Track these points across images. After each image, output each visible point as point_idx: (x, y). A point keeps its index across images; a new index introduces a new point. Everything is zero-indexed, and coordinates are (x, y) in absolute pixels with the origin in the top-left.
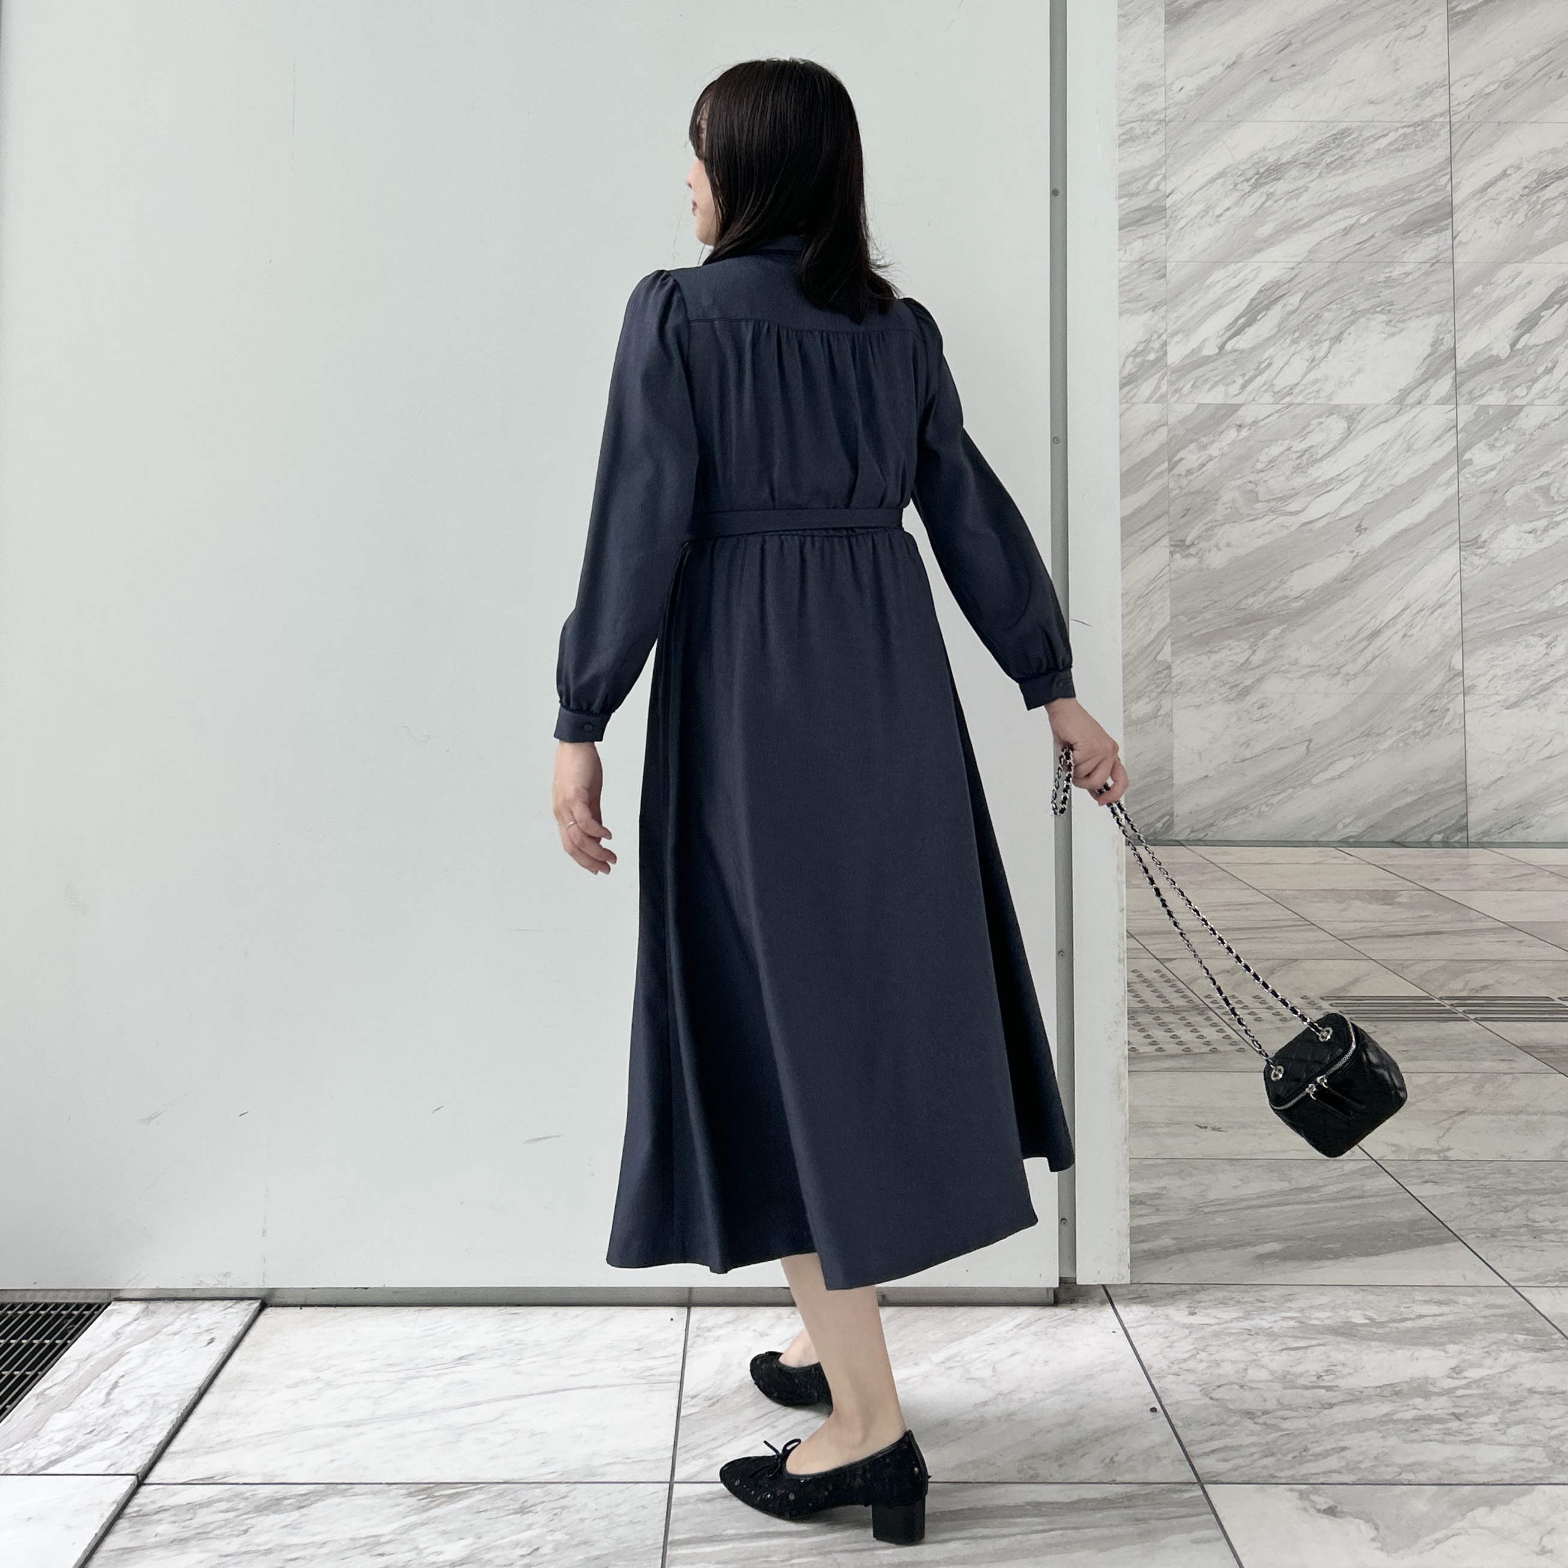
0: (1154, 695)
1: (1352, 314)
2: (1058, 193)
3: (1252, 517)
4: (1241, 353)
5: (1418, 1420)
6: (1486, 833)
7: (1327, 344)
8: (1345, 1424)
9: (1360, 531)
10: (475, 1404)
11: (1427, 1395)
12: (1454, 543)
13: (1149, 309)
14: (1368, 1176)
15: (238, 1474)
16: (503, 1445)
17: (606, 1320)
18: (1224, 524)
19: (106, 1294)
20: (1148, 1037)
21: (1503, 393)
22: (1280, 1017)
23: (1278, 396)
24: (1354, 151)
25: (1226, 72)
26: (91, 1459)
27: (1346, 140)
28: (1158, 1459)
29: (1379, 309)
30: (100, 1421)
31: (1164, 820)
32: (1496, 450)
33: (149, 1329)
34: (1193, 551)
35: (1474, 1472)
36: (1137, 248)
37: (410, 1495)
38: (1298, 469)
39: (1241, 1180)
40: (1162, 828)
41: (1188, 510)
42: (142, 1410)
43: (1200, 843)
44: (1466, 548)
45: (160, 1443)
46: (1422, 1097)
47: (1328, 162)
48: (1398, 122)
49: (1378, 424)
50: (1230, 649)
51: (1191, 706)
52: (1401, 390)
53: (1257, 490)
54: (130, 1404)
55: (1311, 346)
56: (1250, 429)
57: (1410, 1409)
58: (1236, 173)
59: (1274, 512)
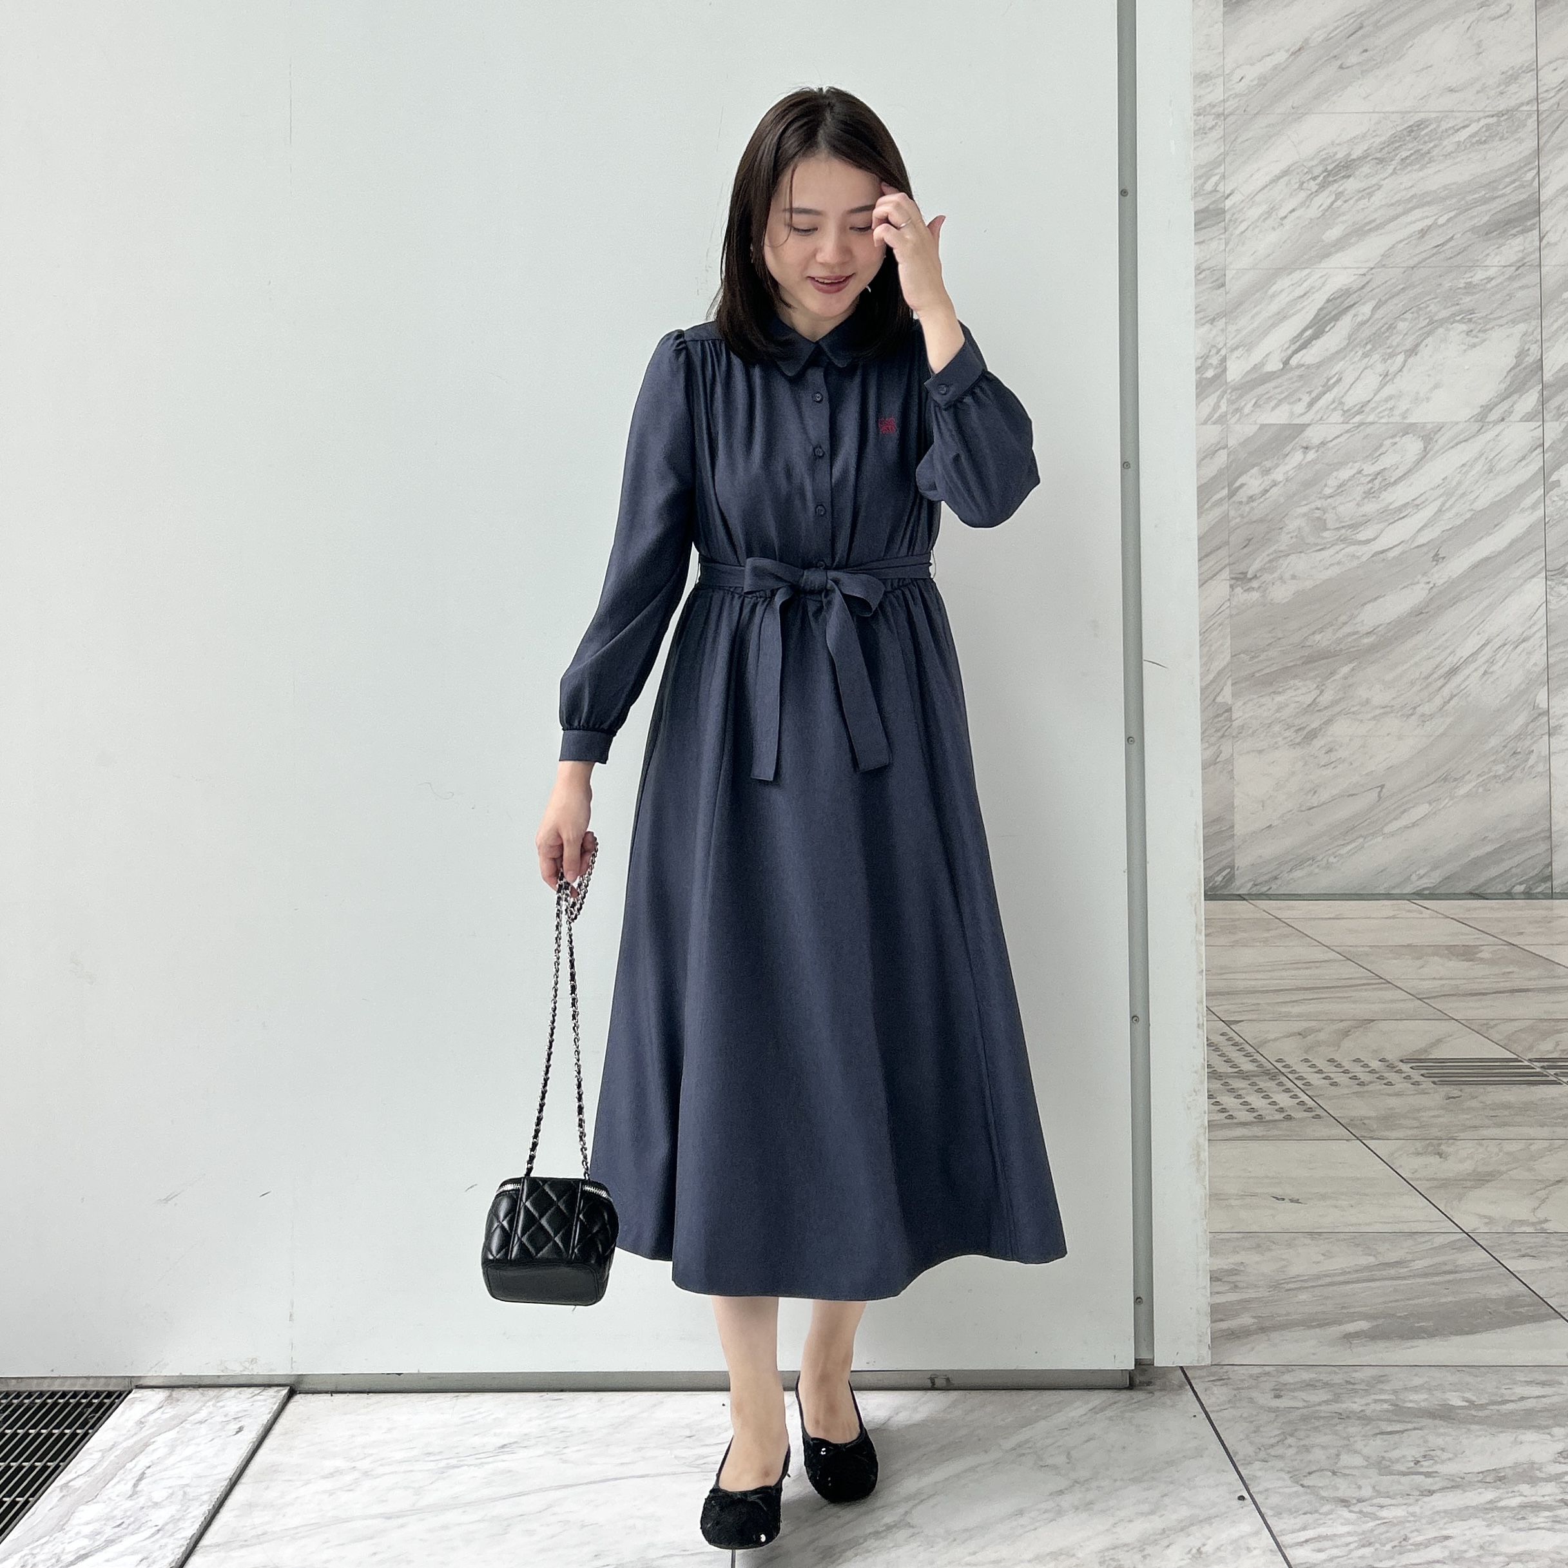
0: (1213, 739)
1: (1428, 324)
2: (1127, 193)
3: (1319, 547)
4: (1308, 368)
5: (1525, 1507)
7: (1400, 358)
8: (1445, 1512)
9: (1437, 561)
10: (519, 1495)
11: (1533, 1481)
12: (1539, 572)
13: (1207, 322)
14: (1459, 1249)
16: (551, 1538)
17: (655, 1405)
18: (1289, 555)
19: (127, 1381)
20: (1217, 1103)
22: (1357, 1082)
23: (1348, 414)
24: (1432, 145)
25: (1292, 58)
26: (120, 1555)
27: (1423, 133)
28: (1249, 1549)
29: (1458, 318)
30: (128, 1514)
31: (1224, 874)
33: (173, 1418)
34: (1255, 584)
38: (1369, 494)
39: (1323, 1255)
40: (1222, 880)
42: (172, 1503)
43: (1264, 897)
44: (1553, 578)
45: (192, 1536)
46: (1514, 1166)
47: (1403, 157)
48: (1482, 111)
49: (1457, 444)
50: (1295, 690)
51: (1253, 751)
52: (1482, 406)
53: (1324, 518)
54: (159, 1495)
55: (1384, 359)
56: (1317, 451)
57: (1515, 1496)
58: (1303, 170)
59: (1344, 540)
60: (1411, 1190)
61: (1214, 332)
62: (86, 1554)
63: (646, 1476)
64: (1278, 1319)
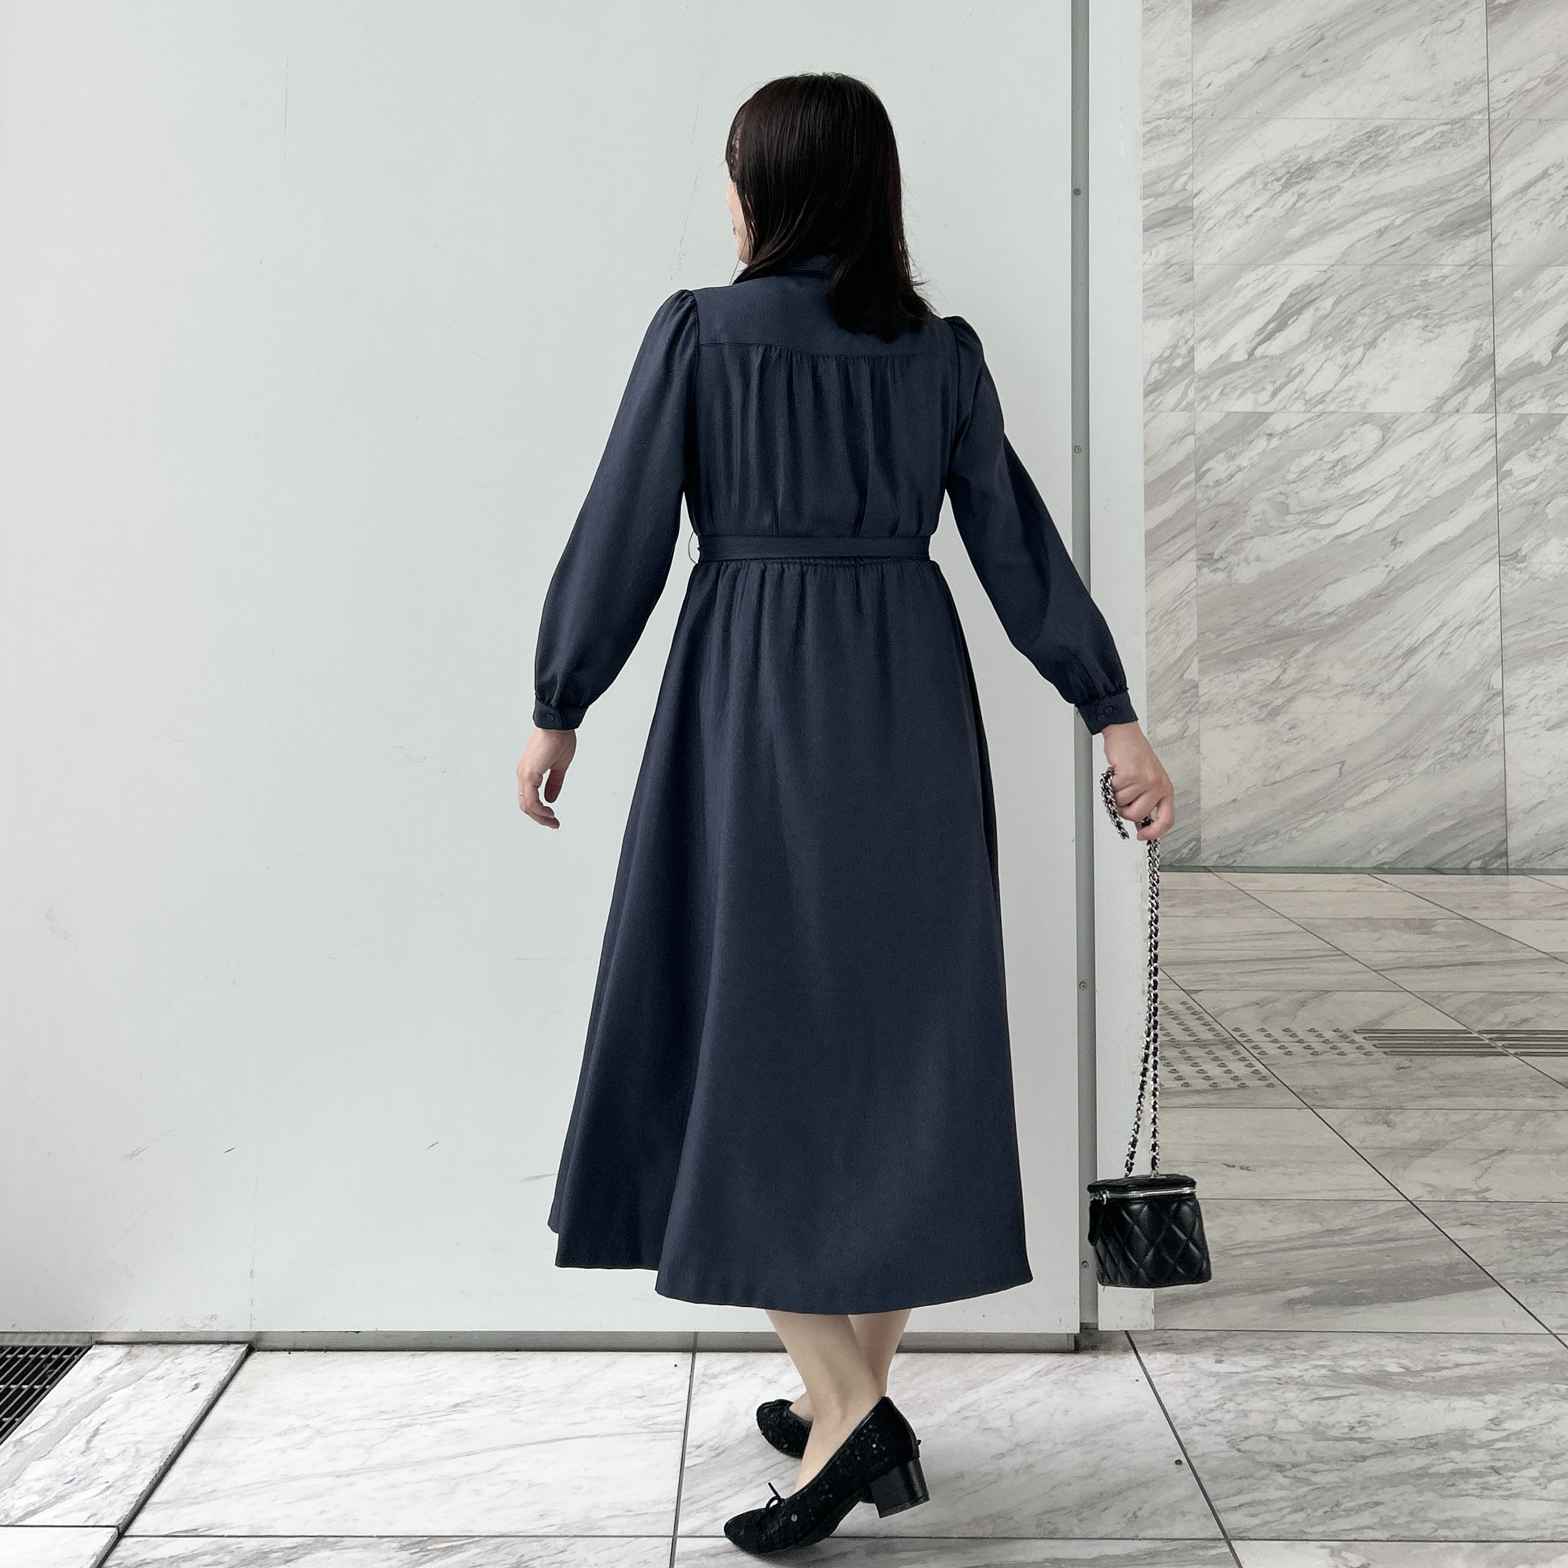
0: (1180, 715)
1: (1386, 319)
2: (1080, 192)
3: (1282, 531)
4: (1272, 359)
5: (1454, 1474)
6: (1526, 860)
7: (1361, 349)
8: (1377, 1478)
9: (1395, 545)
10: (469, 1454)
11: (1464, 1447)
12: (1492, 558)
13: (1176, 314)
14: (1403, 1217)
15: (223, 1525)
16: (499, 1497)
17: (607, 1366)
18: (1252, 538)
19: (87, 1337)
20: (1174, 1071)
21: (1544, 401)
22: (1312, 1051)
23: (1310, 403)
24: (1389, 150)
25: (1256, 67)
26: (69, 1510)
27: (1381, 138)
28: (1183, 1513)
29: (1415, 314)
30: (80, 1470)
31: (1191, 845)
32: (1537, 460)
33: (131, 1374)
34: (1221, 565)
35: (1513, 1528)
36: (1163, 250)
37: (402, 1548)
38: (1330, 480)
39: (1270, 1221)
40: (1188, 854)
41: (1217, 522)
42: (124, 1459)
43: (1229, 870)
44: (1506, 563)
45: (142, 1493)
46: (1457, 1136)
47: (1362, 160)
48: (1436, 119)
49: (1413, 434)
50: (1259, 668)
51: (1219, 727)
52: (1437, 398)
53: (1287, 502)
54: (111, 1453)
55: (1344, 352)
56: (1280, 438)
57: (1446, 1463)
58: (1267, 172)
59: (1306, 525)
60: (1358, 1159)
61: (1181, 325)
62: (34, 1510)
63: (596, 1436)
64: (1225, 1284)
